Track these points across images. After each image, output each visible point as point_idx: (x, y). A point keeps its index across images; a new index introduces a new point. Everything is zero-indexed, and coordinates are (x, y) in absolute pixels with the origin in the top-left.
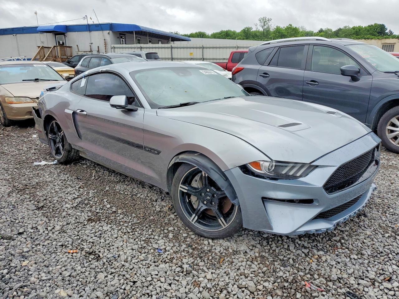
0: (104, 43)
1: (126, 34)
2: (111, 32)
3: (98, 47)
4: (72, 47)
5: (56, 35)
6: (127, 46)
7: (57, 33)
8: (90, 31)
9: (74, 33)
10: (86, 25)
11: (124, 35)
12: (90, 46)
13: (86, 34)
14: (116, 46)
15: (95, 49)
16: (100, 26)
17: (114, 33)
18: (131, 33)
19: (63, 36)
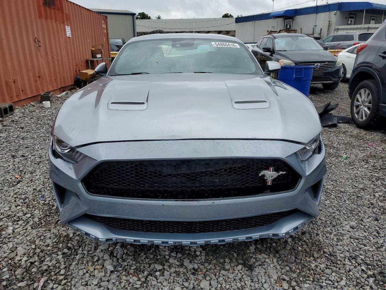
0: (328, 25)
1: (357, 13)
2: (338, 12)
3: (321, 29)
4: (296, 30)
5: (285, 19)
6: (356, 26)
7: (287, 17)
8: (317, 13)
9: (301, 16)
10: (315, 7)
11: (355, 14)
12: (314, 28)
13: (313, 16)
14: (340, 27)
15: (317, 31)
16: (328, 6)
17: (342, 13)
18: (362, 11)
19: (291, 19)
